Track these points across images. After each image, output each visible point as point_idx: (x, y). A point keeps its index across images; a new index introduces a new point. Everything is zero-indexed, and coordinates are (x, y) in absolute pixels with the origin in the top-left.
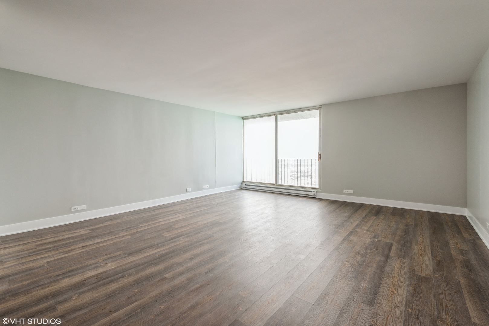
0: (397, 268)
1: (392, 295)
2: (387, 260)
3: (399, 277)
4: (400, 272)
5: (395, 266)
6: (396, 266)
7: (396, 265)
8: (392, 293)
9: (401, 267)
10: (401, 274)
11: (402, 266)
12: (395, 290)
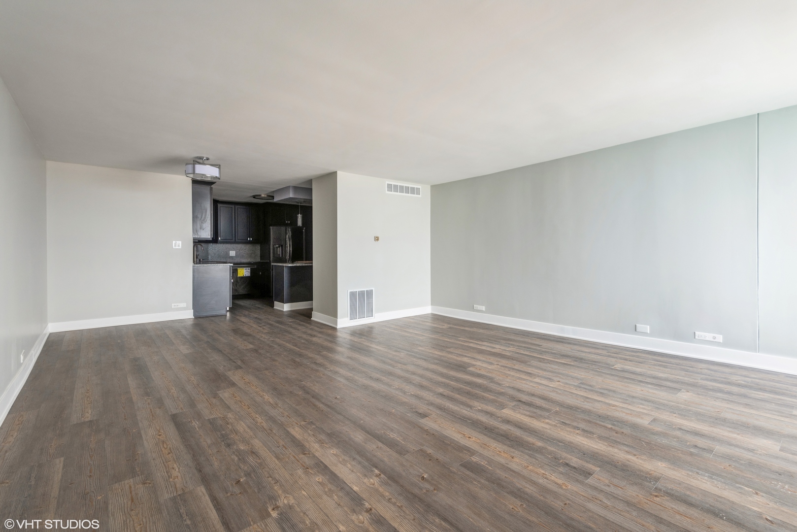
0: (173, 468)
1: (159, 432)
2: (200, 471)
3: (162, 455)
4: (165, 463)
5: (179, 469)
6: (177, 470)
7: (179, 471)
8: (160, 433)
9: (169, 474)
10: (162, 462)
11: (167, 478)
12: (159, 439)
